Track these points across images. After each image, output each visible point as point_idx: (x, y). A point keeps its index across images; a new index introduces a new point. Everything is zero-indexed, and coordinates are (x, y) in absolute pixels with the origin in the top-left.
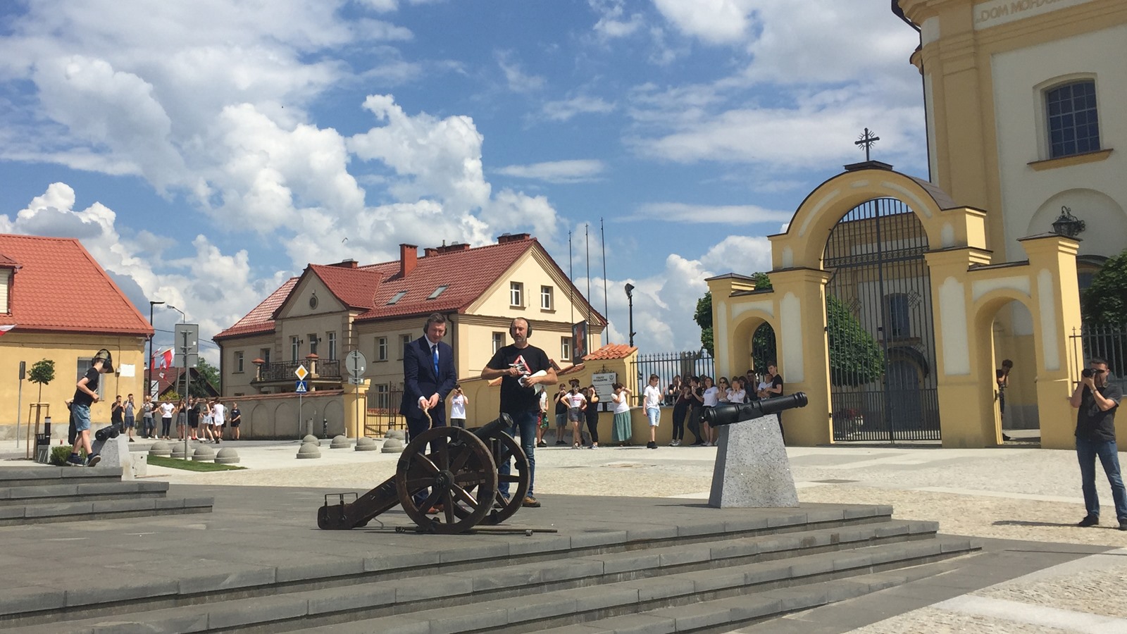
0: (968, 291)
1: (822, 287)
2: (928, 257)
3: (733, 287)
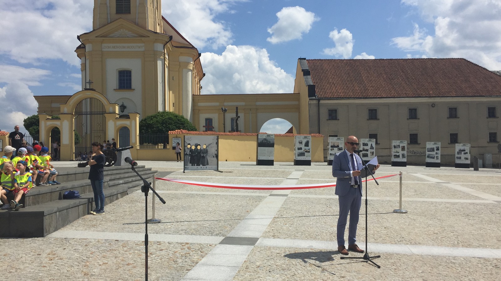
0: (115, 124)
1: (74, 119)
2: (106, 115)
3: (47, 117)
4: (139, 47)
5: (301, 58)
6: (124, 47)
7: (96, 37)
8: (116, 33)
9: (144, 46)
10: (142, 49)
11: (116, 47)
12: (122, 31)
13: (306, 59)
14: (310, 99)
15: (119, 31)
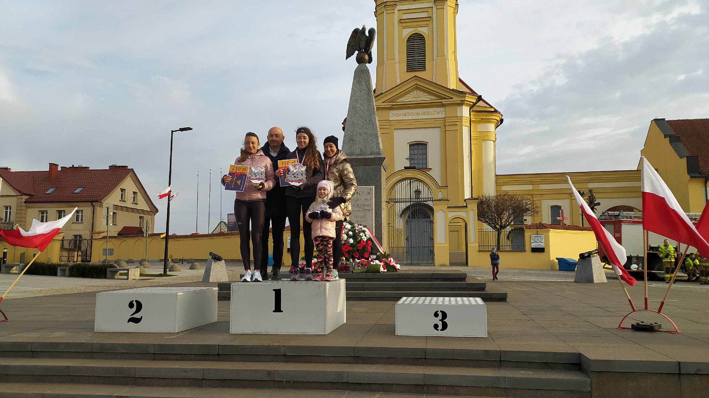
0: (446, 215)
4: (438, 113)
5: (657, 118)
6: (418, 114)
7: (383, 102)
8: (408, 95)
9: (444, 111)
10: (443, 116)
11: (407, 114)
12: (416, 93)
13: (666, 120)
14: (691, 177)
15: (411, 93)
